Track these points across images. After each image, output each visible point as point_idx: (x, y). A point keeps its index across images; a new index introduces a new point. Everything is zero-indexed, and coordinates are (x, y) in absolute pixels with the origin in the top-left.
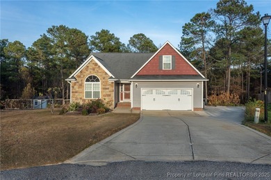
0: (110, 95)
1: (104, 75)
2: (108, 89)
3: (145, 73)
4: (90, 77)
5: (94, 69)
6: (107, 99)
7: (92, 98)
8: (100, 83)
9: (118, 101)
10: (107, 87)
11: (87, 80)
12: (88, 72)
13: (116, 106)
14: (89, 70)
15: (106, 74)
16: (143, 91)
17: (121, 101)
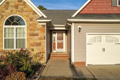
0: (39, 44)
1: (31, 16)
2: (37, 35)
3: (91, 11)
4: (12, 18)
5: (17, 7)
6: (36, 50)
7: (15, 49)
8: (25, 26)
9: (51, 51)
10: (36, 32)
11: (8, 23)
12: (8, 11)
13: (48, 58)
14: (10, 8)
15: (35, 13)
16: (89, 37)
17: (53, 51)
